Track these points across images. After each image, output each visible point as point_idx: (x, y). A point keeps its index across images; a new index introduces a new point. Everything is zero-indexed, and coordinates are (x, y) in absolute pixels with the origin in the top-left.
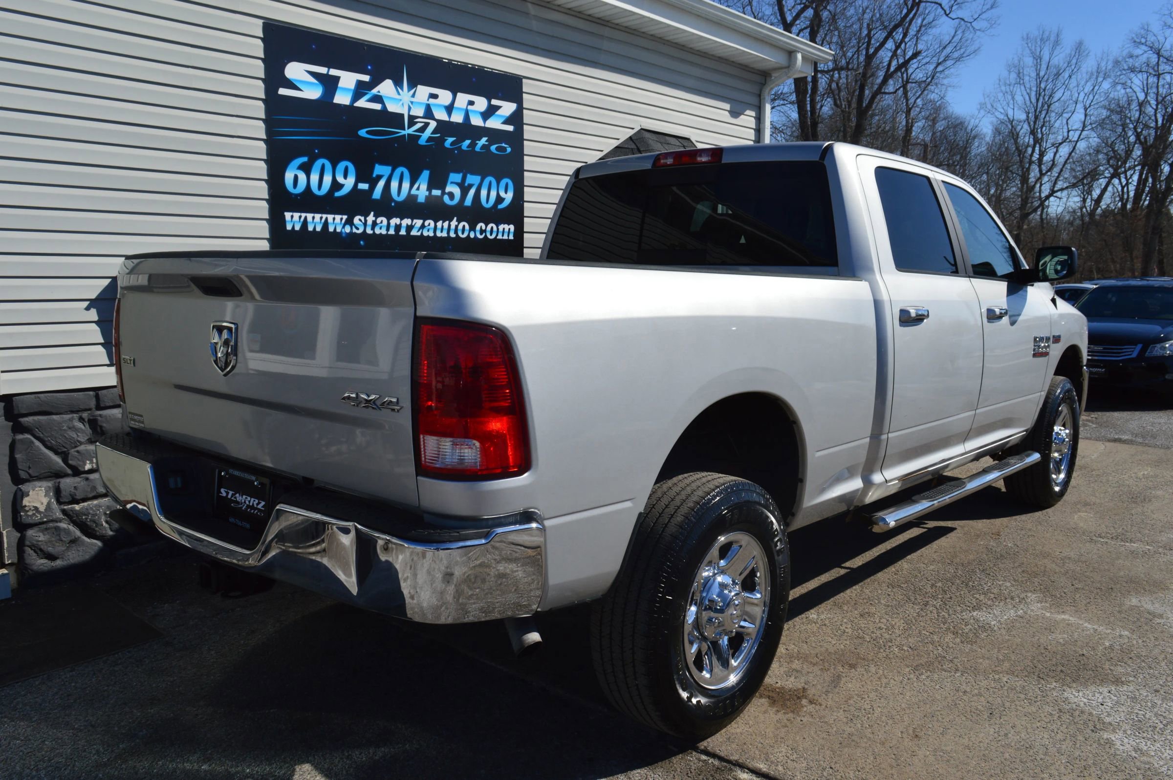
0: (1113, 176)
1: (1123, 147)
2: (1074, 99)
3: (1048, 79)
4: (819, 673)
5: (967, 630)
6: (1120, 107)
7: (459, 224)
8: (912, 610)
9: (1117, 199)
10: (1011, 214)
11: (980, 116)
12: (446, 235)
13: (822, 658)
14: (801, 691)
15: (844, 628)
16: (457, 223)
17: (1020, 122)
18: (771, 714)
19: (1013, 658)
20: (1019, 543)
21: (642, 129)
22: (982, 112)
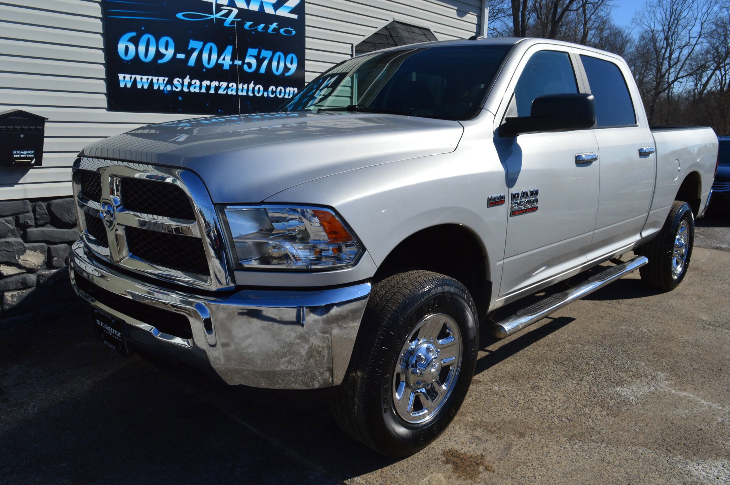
0: (716, 69)
1: (724, 50)
2: (695, 17)
3: (678, 3)
4: (495, 441)
5: (611, 404)
6: (724, 23)
7: (255, 86)
8: (570, 385)
9: (718, 84)
10: (649, 92)
11: (632, 27)
12: (246, 94)
13: (498, 427)
14: (479, 458)
15: (518, 399)
16: (254, 86)
17: (658, 31)
18: (454, 479)
19: (647, 431)
20: (651, 329)
21: (394, 21)
22: (634, 25)
